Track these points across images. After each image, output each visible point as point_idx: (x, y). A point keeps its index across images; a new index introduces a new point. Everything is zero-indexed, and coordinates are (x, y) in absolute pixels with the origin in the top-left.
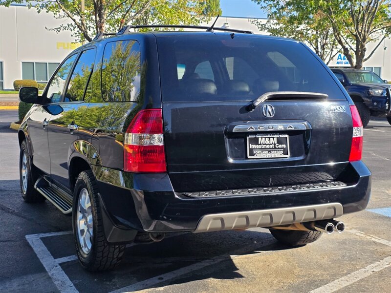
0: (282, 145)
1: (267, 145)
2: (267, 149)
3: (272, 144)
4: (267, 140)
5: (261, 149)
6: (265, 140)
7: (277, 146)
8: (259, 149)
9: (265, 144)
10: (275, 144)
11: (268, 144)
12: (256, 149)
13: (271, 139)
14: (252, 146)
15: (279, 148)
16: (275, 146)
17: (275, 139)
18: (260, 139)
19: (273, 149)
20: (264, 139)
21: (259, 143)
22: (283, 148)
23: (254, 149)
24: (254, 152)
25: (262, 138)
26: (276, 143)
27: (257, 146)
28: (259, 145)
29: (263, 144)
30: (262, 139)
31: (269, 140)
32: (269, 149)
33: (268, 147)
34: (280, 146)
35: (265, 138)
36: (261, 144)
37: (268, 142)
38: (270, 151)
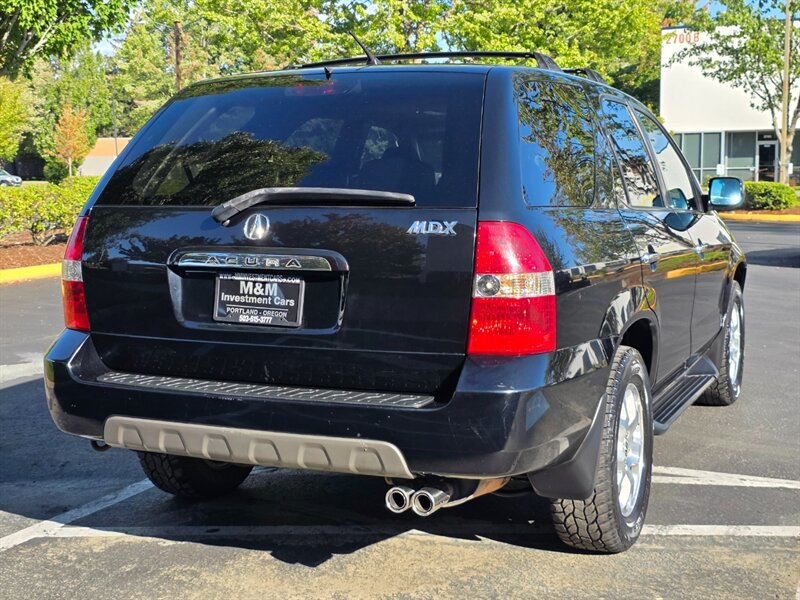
0: (287, 301)
1: (258, 297)
2: (257, 305)
3: (267, 297)
4: (259, 287)
5: (245, 304)
6: (254, 287)
7: (277, 301)
8: (240, 303)
9: (253, 295)
10: (273, 297)
11: (260, 296)
12: (234, 302)
13: (268, 286)
14: (225, 297)
15: (279, 306)
16: (272, 301)
17: (275, 285)
18: (242, 284)
19: (268, 306)
20: (250, 284)
21: (241, 292)
22: (288, 307)
23: (230, 302)
24: (228, 310)
25: (246, 282)
26: (275, 294)
27: (237, 299)
28: (240, 295)
29: (249, 295)
30: (247, 285)
31: (264, 287)
32: (261, 305)
33: (259, 300)
34: (284, 302)
35: (255, 282)
36: (244, 295)
37: (261, 292)
38: (262, 311)
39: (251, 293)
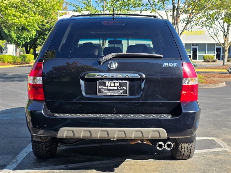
0: (123, 88)
1: (112, 87)
2: (112, 89)
3: (116, 87)
5: (108, 89)
6: (111, 84)
7: (119, 88)
8: (106, 89)
9: (111, 86)
10: (118, 87)
11: (113, 86)
12: (104, 89)
13: (116, 83)
14: (100, 87)
15: (120, 89)
16: (118, 88)
17: (118, 83)
18: (107, 83)
19: (116, 89)
21: (106, 85)
22: (124, 89)
23: (102, 89)
24: (102, 91)
25: (108, 82)
26: (119, 86)
27: (105, 87)
28: (106, 86)
32: (114, 89)
33: (113, 88)
34: (122, 88)
35: (111, 82)
36: (107, 86)
37: (113, 85)
38: (114, 91)
39: (110, 86)
